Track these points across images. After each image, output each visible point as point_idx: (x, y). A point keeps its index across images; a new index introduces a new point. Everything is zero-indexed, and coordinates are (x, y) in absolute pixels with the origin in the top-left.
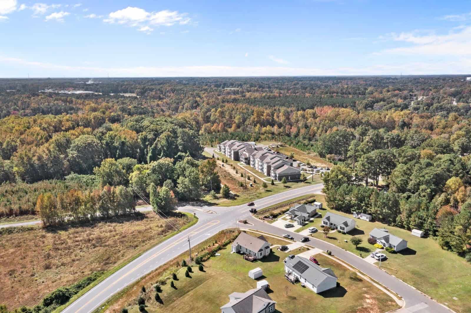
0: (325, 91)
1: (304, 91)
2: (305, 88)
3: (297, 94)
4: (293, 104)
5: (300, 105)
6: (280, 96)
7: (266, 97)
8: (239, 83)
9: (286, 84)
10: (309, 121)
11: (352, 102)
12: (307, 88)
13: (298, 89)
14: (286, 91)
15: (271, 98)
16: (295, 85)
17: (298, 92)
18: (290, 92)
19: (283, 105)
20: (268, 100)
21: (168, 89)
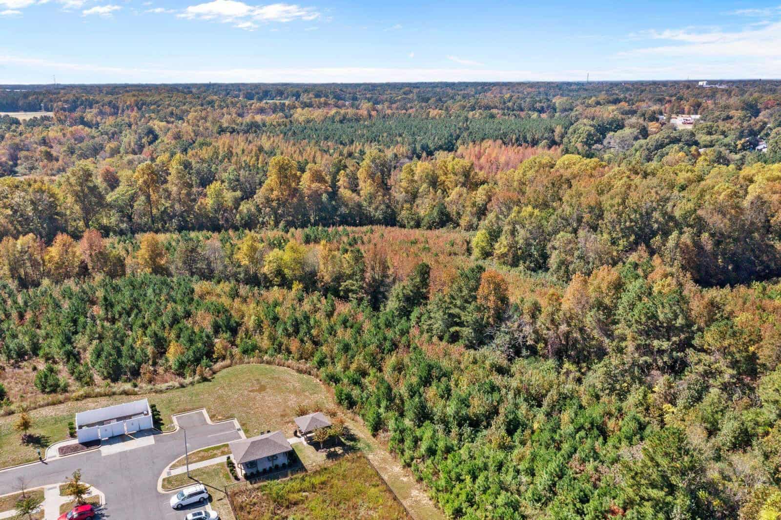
0: (469, 105)
1: (423, 104)
2: (427, 100)
3: (410, 111)
4: (400, 135)
5: (418, 138)
6: (370, 116)
7: (337, 118)
8: (295, 90)
9: (389, 92)
10: (454, 194)
11: (546, 129)
12: (429, 99)
13: (411, 101)
14: (386, 104)
15: (350, 120)
16: (404, 93)
17: (411, 108)
18: (394, 106)
19: (374, 139)
20: (339, 126)
21: (128, 103)
